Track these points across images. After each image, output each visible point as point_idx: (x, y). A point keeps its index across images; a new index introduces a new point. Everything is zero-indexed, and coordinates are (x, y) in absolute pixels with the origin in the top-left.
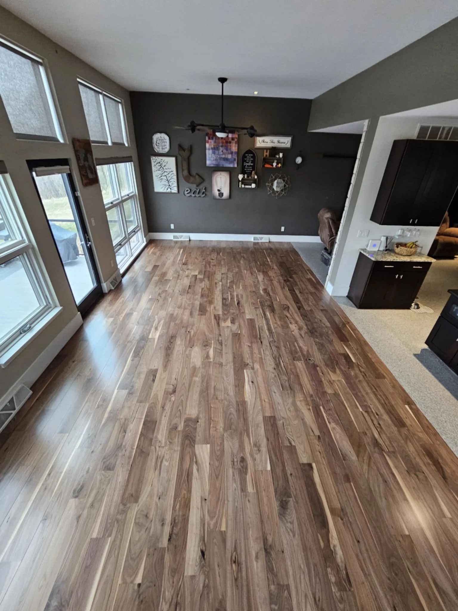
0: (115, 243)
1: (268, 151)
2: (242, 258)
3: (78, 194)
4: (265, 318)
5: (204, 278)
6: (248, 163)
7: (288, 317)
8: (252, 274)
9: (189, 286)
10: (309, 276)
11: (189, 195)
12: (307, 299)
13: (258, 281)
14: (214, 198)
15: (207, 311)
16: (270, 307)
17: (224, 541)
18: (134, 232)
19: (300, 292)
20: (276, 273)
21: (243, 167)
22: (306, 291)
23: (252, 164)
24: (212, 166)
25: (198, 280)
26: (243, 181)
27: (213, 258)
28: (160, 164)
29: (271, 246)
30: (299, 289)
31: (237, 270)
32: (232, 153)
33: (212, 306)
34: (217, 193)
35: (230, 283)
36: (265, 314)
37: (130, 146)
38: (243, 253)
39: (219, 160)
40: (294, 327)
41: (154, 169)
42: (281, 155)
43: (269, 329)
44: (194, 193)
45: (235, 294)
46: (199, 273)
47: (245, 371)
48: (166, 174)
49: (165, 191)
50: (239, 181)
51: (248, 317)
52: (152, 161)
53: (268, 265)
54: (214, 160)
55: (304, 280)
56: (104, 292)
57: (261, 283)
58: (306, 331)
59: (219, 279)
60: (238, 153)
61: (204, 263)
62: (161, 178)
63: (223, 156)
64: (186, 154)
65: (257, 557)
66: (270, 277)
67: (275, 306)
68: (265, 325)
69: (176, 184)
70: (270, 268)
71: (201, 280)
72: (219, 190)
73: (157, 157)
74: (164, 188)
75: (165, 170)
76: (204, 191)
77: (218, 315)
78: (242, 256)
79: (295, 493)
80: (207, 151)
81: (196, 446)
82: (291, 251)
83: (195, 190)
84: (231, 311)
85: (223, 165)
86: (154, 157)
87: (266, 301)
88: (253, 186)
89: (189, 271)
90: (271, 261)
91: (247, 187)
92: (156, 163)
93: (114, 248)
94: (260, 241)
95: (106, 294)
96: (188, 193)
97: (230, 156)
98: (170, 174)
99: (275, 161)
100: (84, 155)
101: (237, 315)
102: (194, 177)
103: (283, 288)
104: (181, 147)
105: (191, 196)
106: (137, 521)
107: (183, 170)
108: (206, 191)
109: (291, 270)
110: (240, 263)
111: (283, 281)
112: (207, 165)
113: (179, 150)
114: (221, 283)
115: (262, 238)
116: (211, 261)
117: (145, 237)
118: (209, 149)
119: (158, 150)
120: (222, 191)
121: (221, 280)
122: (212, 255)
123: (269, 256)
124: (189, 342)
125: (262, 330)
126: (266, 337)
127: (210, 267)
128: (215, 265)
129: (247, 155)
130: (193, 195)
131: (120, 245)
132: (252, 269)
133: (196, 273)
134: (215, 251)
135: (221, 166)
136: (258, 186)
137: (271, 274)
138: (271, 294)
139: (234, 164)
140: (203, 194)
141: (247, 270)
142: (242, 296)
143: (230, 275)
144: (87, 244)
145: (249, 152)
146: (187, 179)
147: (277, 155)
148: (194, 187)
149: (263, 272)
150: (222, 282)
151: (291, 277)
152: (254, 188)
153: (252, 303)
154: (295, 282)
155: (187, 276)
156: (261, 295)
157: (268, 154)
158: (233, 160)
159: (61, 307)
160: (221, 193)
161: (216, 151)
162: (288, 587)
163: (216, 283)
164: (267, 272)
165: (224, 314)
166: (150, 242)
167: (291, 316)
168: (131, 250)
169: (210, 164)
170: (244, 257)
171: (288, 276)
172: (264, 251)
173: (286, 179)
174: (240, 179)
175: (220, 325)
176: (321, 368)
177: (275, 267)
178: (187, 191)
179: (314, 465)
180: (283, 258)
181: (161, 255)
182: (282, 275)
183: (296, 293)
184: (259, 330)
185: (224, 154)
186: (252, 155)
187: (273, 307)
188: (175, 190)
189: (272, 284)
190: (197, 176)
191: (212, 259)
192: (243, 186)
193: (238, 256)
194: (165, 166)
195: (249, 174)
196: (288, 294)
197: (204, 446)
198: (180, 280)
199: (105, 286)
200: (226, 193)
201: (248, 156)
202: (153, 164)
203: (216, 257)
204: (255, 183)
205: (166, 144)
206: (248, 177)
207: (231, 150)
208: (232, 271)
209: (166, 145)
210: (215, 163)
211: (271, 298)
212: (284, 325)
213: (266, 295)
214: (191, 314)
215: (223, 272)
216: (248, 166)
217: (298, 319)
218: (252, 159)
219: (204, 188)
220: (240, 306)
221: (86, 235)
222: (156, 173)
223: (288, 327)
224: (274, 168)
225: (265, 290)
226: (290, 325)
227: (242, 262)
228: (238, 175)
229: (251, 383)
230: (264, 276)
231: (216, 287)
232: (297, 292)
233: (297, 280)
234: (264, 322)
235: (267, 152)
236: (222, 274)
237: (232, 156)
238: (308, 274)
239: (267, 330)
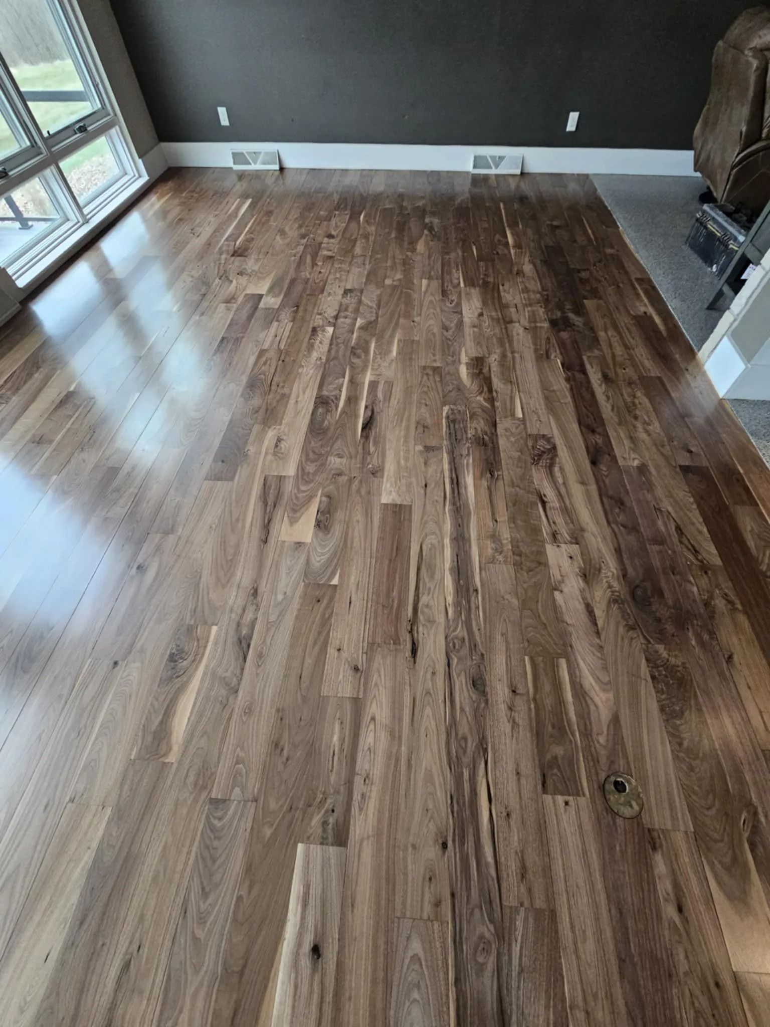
2: (426, 232)
4: (454, 503)
5: (283, 305)
7: (544, 503)
8: (444, 293)
9: (223, 339)
10: (645, 307)
12: (628, 412)
13: (460, 323)
15: (246, 455)
16: (485, 445)
19: (606, 378)
20: (526, 290)
22: (630, 372)
25: (258, 313)
27: (334, 233)
29: (526, 188)
30: (602, 362)
31: (399, 276)
33: (271, 435)
35: (361, 328)
36: (456, 482)
38: (433, 214)
40: (566, 563)
43: (461, 570)
45: (368, 378)
46: (271, 290)
47: (300, 847)
51: (388, 493)
53: (507, 259)
55: (624, 320)
57: (468, 331)
58: (616, 585)
59: (331, 312)
61: (301, 248)
66: (503, 307)
67: (502, 442)
68: (447, 541)
70: (511, 271)
71: (272, 316)
77: (280, 478)
78: (425, 226)
82: (589, 207)
84: (335, 462)
87: (473, 416)
89: (243, 280)
90: (518, 246)
94: (493, 171)
101: (351, 481)
103: (543, 357)
109: (581, 279)
110: (414, 250)
111: (546, 325)
114: (330, 330)
115: (501, 158)
116: (326, 240)
117: (140, 157)
121: (336, 317)
122: (333, 222)
123: (513, 225)
125: (432, 569)
126: (441, 619)
127: (314, 264)
128: (331, 257)
132: (450, 273)
133: (262, 288)
134: (345, 208)
137: (511, 295)
138: (497, 383)
141: (430, 278)
142: (390, 384)
143: (370, 298)
149: (486, 284)
150: (334, 325)
151: (579, 310)
153: (418, 423)
154: (592, 329)
155: (229, 301)
156: (459, 388)
163: (314, 330)
164: (495, 289)
165: (303, 475)
166: (166, 177)
167: (560, 495)
170: (431, 229)
171: (568, 306)
172: (502, 205)
175: (273, 533)
177: (528, 268)
180: (557, 232)
181: (180, 220)
182: (546, 301)
183: (588, 382)
184: (419, 569)
187: (495, 449)
189: (506, 339)
191: (330, 236)
193: (414, 225)
196: (560, 383)
198: (202, 314)
203: (344, 225)
208: (380, 284)
211: (491, 400)
212: (524, 549)
213: (475, 387)
215: (348, 287)
217: (585, 515)
220: (373, 434)
223: (541, 562)
225: (478, 364)
226: (550, 549)
227: (421, 247)
229: (305, 958)
230: (485, 303)
231: (311, 347)
232: (594, 376)
233: (598, 321)
234: (448, 527)
236: (346, 292)
238: (638, 295)
239: (451, 569)
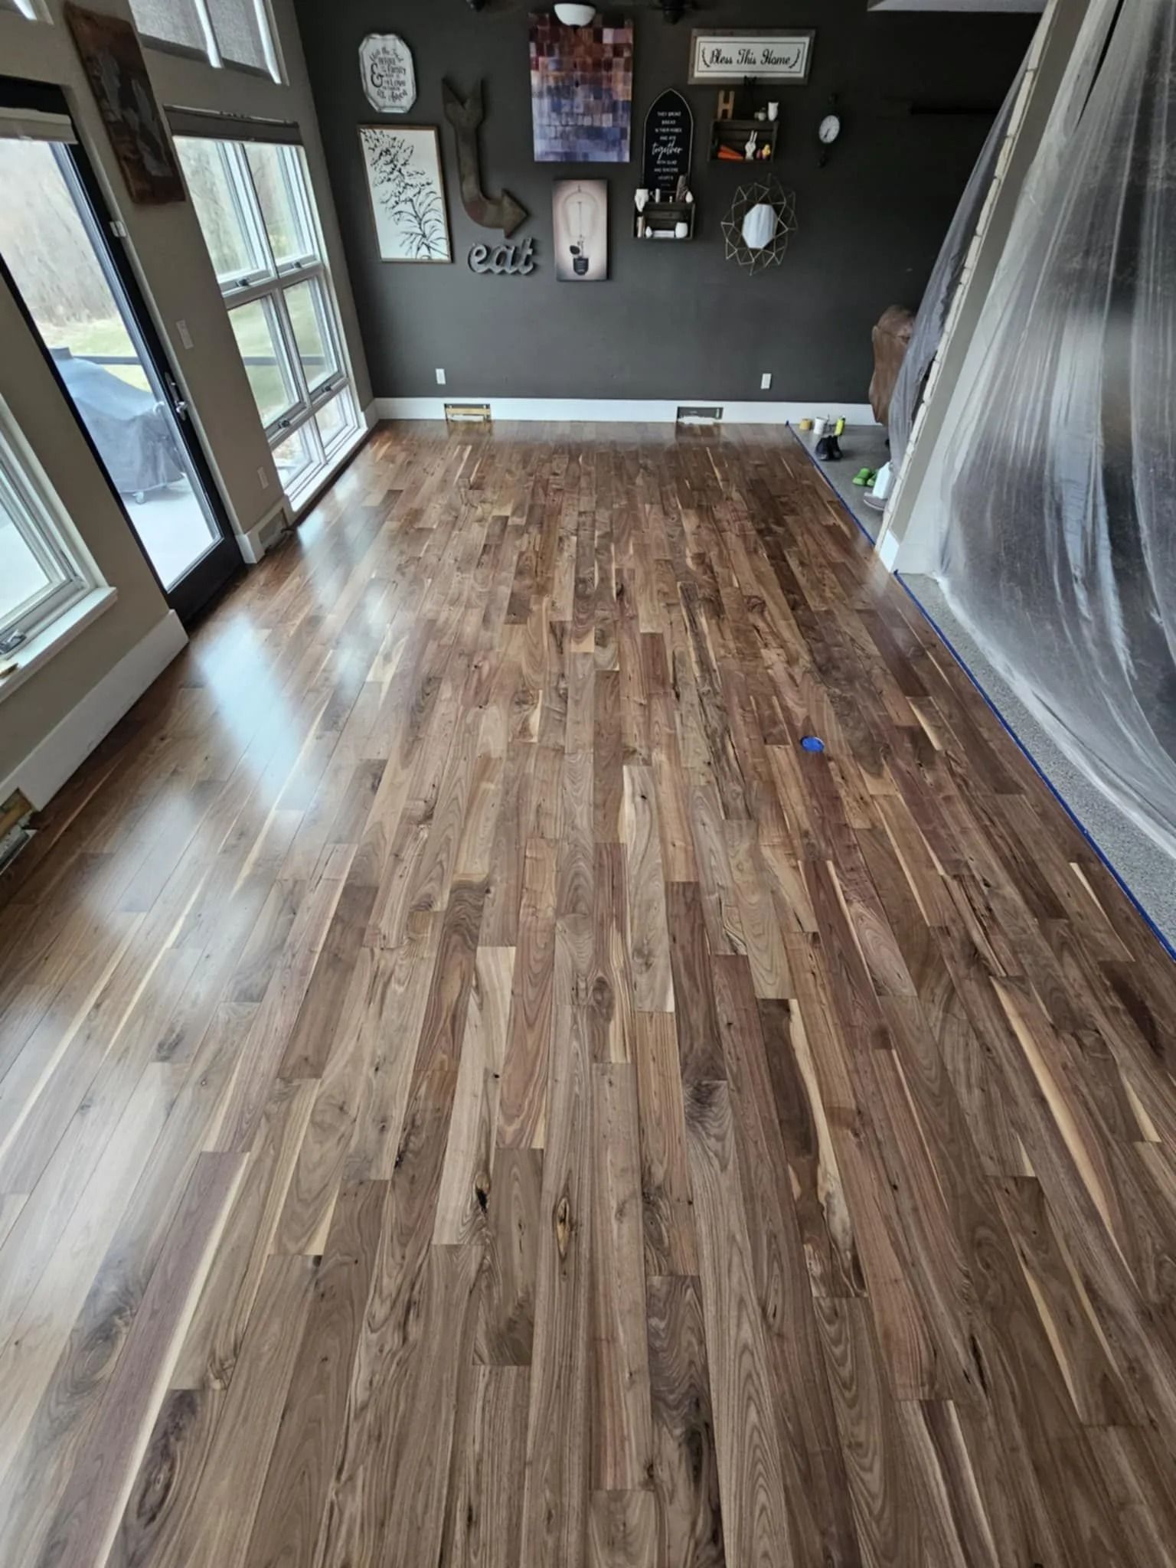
0: (267, 418)
1: (732, 95)
2: (642, 470)
3: (121, 229)
4: (692, 631)
5: (528, 523)
6: (664, 144)
7: (758, 631)
8: (666, 514)
9: (485, 546)
10: (834, 519)
11: (483, 268)
12: (818, 584)
13: (683, 533)
14: (561, 279)
15: (530, 611)
16: (711, 601)
17: (539, 1171)
18: (328, 390)
19: (802, 564)
20: (735, 510)
21: (651, 160)
22: (822, 560)
23: (678, 150)
24: (551, 158)
25: (508, 529)
26: (653, 216)
27: (559, 472)
28: (388, 158)
29: (729, 435)
30: (800, 554)
31: (624, 502)
32: (613, 108)
33: (546, 601)
34: (568, 259)
35: (601, 537)
36: (693, 621)
37: (288, 83)
38: (647, 456)
39: (572, 138)
40: (774, 657)
41: (373, 174)
42: (773, 110)
43: (703, 662)
44: (498, 263)
45: (614, 567)
46: (513, 514)
47: (625, 768)
48: (410, 193)
49: (412, 255)
50: (637, 214)
51: (645, 628)
52: (365, 146)
53: (717, 489)
54: (556, 138)
55: (816, 528)
56: (246, 561)
57: (690, 538)
58: (809, 665)
59: (572, 527)
60: (633, 106)
61: (531, 484)
62: (398, 208)
63: (587, 121)
64: (467, 114)
65: (621, 1212)
66: (716, 521)
67: (724, 601)
68: (691, 649)
69: (441, 231)
70: (721, 497)
71: (520, 531)
72: (574, 250)
73: (378, 131)
74: (407, 242)
75: (407, 180)
76: (530, 252)
77: (562, 623)
78: (641, 466)
79: (735, 1069)
80: (535, 101)
81: (479, 949)
82: (788, 450)
83: (504, 249)
84: (599, 613)
85: (586, 155)
86: (369, 132)
87: (700, 587)
88: (681, 230)
89: (487, 506)
90: (725, 479)
91: (661, 234)
92: (378, 151)
93: (267, 433)
95: (252, 565)
96: (480, 263)
97: (606, 121)
98: (423, 193)
99: (754, 136)
100: (117, 83)
101: (615, 622)
102: (498, 203)
103: (751, 552)
104: (451, 89)
105: (489, 271)
106: (318, 1119)
107: (462, 179)
108: (534, 252)
109: (781, 503)
110: (634, 484)
111: (754, 532)
112: (536, 159)
113: (446, 101)
114: (574, 539)
116: (552, 477)
117: (363, 409)
118: (541, 95)
119: (381, 101)
120: (585, 253)
121: (577, 530)
122: (554, 464)
123: (720, 465)
124: (476, 693)
125: (683, 664)
126: (693, 683)
127: (546, 495)
128: (560, 490)
129: (662, 114)
130: (497, 269)
131: (286, 424)
132: (668, 499)
133: (507, 511)
134: (563, 453)
135: (580, 159)
136: (694, 233)
137: (721, 513)
138: (716, 568)
139: (620, 153)
140: (526, 263)
141: (652, 503)
142: (632, 572)
143: (603, 516)
144: (173, 407)
145: (669, 102)
146: (476, 212)
147: (758, 111)
148: (497, 239)
149: (700, 507)
150: (577, 535)
151: (780, 522)
152: (681, 240)
153: (659, 591)
154: (791, 535)
155: (481, 520)
156: (688, 572)
157: (730, 107)
158: (617, 131)
159: (114, 589)
160: (580, 259)
161: (563, 101)
162: (696, 1282)
163: (561, 539)
164: (709, 509)
165: (577, 621)
166: (381, 428)
167: (768, 625)
168: (323, 448)
169: (547, 154)
170: (646, 468)
171: (771, 520)
172: (708, 450)
173: (785, 203)
174: (640, 207)
175: (566, 651)
176: (838, 762)
177: (736, 495)
178: (479, 253)
179: (794, 1004)
180: (759, 469)
181: (410, 463)
182: (752, 517)
183: (788, 566)
184: (674, 663)
185: (588, 111)
186: (678, 114)
187: (720, 604)
188: (441, 252)
189: (721, 543)
190: (506, 201)
191: (555, 474)
192: (648, 232)
193: (629, 465)
194: (405, 164)
195: (669, 189)
196: (766, 567)
197: (500, 949)
198: (460, 530)
199: (249, 546)
200: (596, 256)
201: (666, 118)
202: (369, 157)
203: (565, 466)
204: (685, 219)
205: (402, 78)
206: (664, 198)
207: (611, 96)
208: (609, 507)
209: (402, 83)
210: (560, 150)
211: (714, 578)
212: (746, 652)
213: (701, 570)
214: (486, 620)
215: (582, 510)
216: (665, 157)
217: (786, 634)
218: (677, 130)
219: (528, 243)
220: (625, 598)
221: (168, 379)
222: (380, 191)
223: (757, 656)
224: (745, 163)
225: (700, 558)
226: (763, 651)
227: (639, 481)
228: (634, 193)
229: (638, 799)
230: (701, 520)
231: (561, 550)
232: (793, 564)
233: (796, 530)
234: (691, 642)
235: (726, 100)
236: (580, 514)
237: (615, 120)
238: (829, 512)
239: (697, 662)
